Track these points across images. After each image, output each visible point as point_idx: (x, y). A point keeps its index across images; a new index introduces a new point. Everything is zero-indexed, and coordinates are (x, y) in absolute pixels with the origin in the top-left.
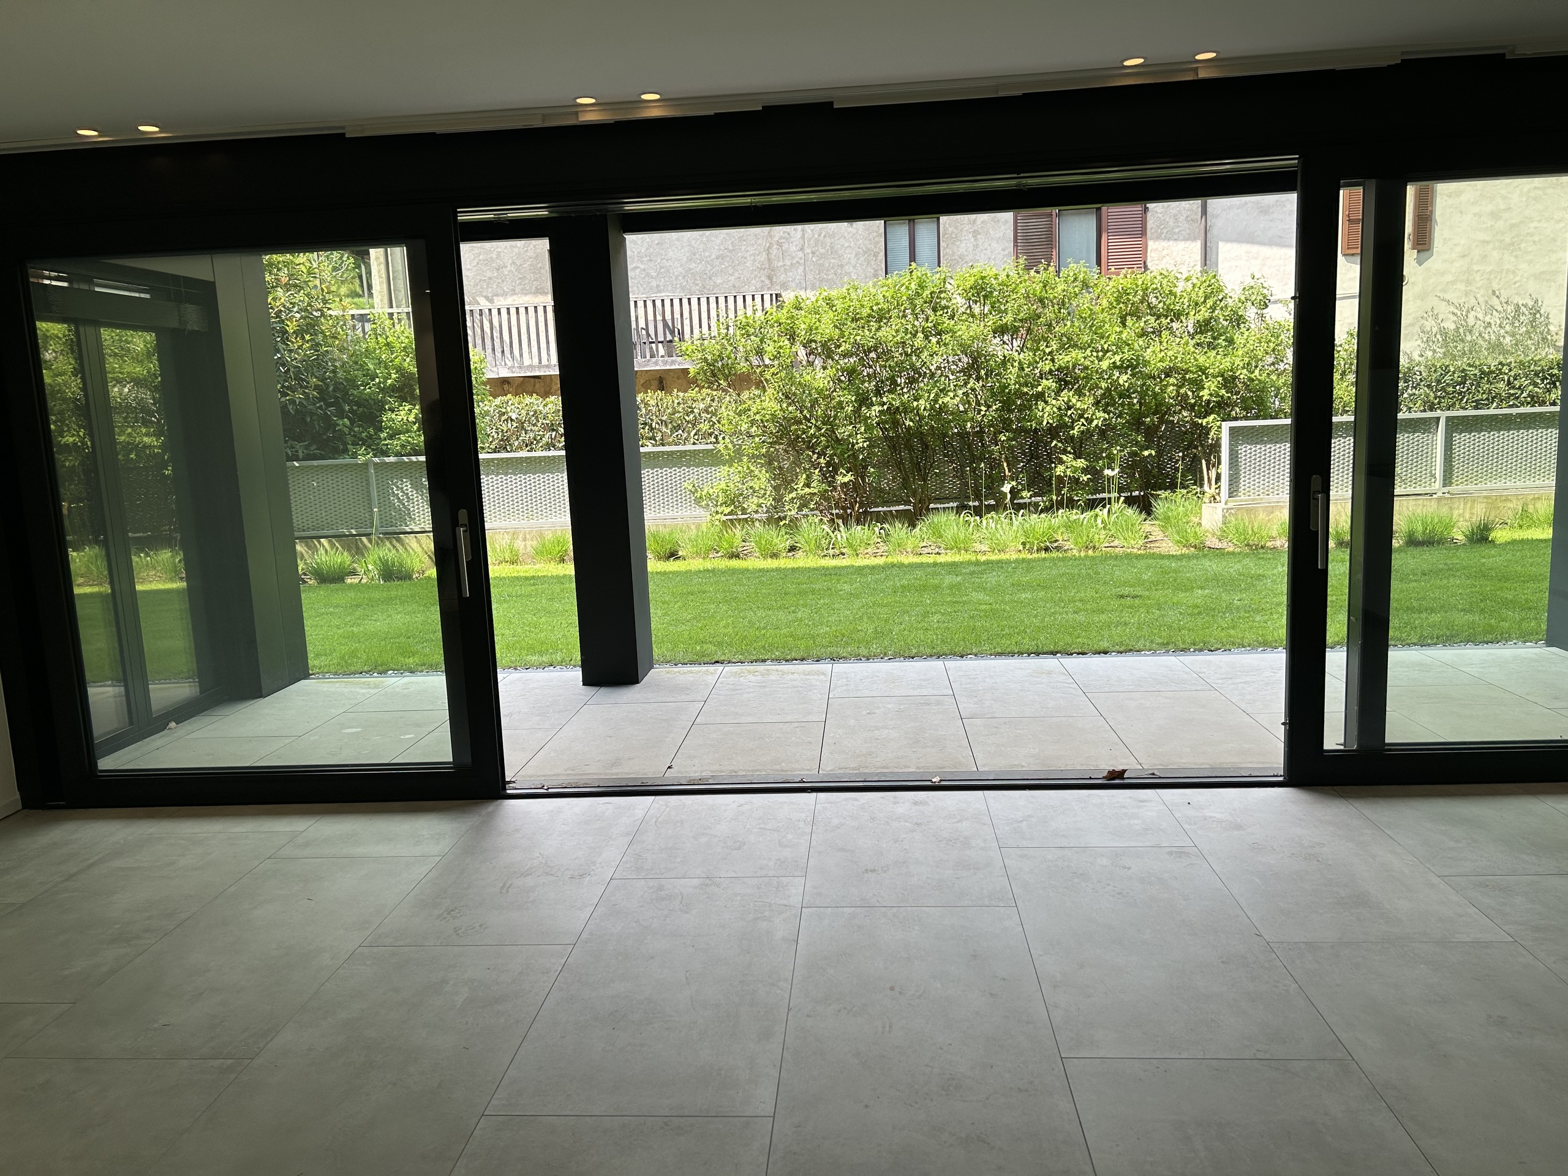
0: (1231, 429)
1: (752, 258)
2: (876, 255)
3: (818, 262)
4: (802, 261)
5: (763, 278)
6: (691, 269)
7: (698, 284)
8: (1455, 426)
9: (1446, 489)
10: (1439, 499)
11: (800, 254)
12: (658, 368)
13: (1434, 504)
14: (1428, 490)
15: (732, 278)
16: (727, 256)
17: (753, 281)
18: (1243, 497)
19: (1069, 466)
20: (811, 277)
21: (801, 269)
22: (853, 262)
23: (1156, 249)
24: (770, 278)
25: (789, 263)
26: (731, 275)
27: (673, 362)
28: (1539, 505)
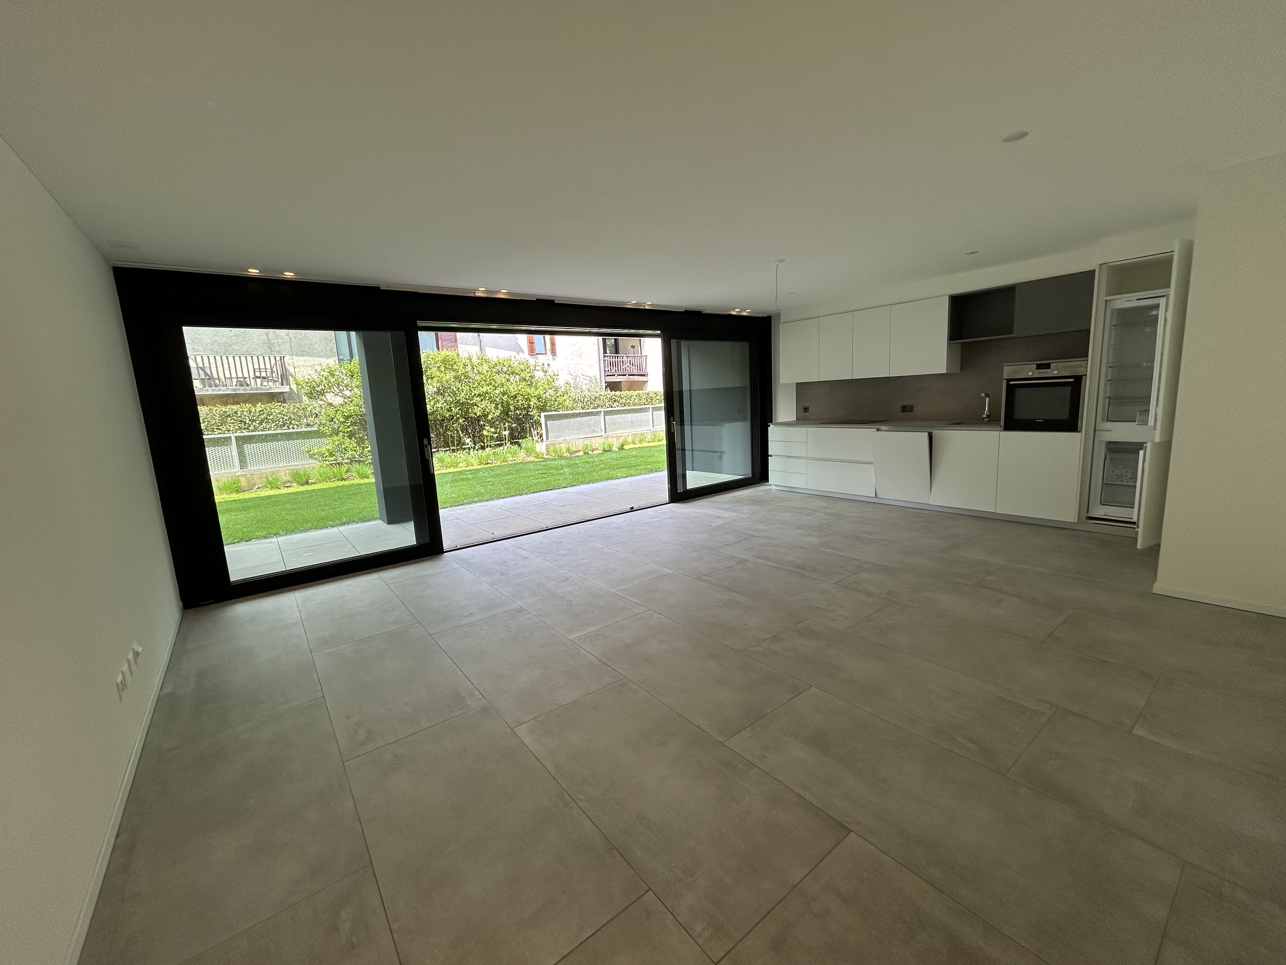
0: (545, 416)
1: (257, 337)
2: (331, 341)
3: (299, 342)
4: (289, 341)
5: (266, 348)
6: (216, 341)
7: (222, 349)
8: (606, 413)
9: (606, 434)
10: (605, 437)
11: (287, 337)
12: (209, 393)
13: (603, 439)
14: (601, 435)
15: (245, 347)
16: (241, 335)
17: (259, 349)
18: (550, 440)
19: (488, 431)
20: (295, 349)
21: (288, 345)
22: (319, 343)
23: (462, 348)
24: (269, 348)
25: (280, 341)
26: (245, 345)
27: (219, 390)
28: (629, 437)
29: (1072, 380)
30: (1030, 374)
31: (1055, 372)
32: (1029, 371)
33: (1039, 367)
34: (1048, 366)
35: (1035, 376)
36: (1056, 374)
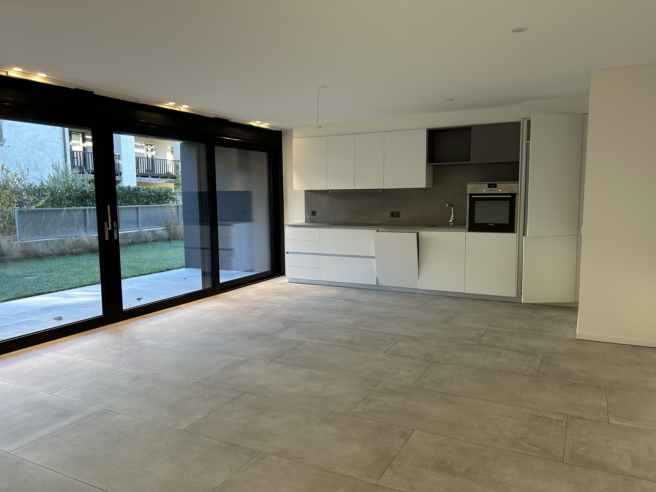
29: (511, 196)
30: (484, 191)
31: (500, 190)
32: (484, 189)
33: (490, 186)
34: (495, 186)
35: (488, 192)
36: (500, 192)
